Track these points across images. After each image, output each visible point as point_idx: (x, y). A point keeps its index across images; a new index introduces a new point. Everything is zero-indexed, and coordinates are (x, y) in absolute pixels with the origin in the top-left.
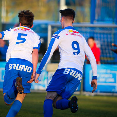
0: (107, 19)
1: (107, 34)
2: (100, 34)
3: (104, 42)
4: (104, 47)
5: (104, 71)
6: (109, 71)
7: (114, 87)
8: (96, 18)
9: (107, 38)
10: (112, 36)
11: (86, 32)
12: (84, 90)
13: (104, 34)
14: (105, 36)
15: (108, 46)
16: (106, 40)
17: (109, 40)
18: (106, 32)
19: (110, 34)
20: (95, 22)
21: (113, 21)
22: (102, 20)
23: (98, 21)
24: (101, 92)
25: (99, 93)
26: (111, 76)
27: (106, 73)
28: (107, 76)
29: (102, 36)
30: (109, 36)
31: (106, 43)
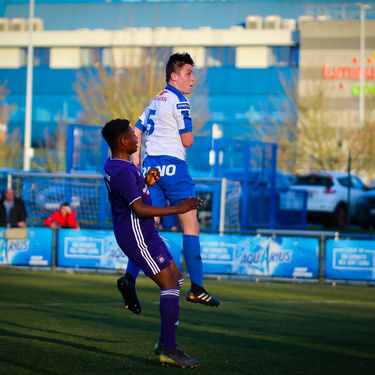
0: (88, 166)
1: (89, 187)
2: (80, 187)
3: (85, 198)
4: (84, 206)
5: (85, 238)
6: (91, 239)
7: (98, 261)
8: (74, 165)
9: (89, 193)
10: (96, 190)
11: (60, 185)
12: (57, 265)
13: (84, 187)
14: (87, 190)
15: (90, 203)
16: (87, 195)
17: (92, 196)
18: (87, 184)
19: (94, 188)
20: (72, 171)
21: (98, 170)
22: (83, 169)
23: (77, 169)
24: (80, 267)
25: (77, 269)
26: (94, 245)
27: (88, 242)
28: (88, 245)
29: (82, 190)
30: (92, 191)
31: (87, 201)
